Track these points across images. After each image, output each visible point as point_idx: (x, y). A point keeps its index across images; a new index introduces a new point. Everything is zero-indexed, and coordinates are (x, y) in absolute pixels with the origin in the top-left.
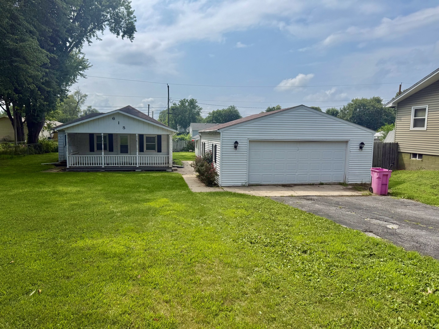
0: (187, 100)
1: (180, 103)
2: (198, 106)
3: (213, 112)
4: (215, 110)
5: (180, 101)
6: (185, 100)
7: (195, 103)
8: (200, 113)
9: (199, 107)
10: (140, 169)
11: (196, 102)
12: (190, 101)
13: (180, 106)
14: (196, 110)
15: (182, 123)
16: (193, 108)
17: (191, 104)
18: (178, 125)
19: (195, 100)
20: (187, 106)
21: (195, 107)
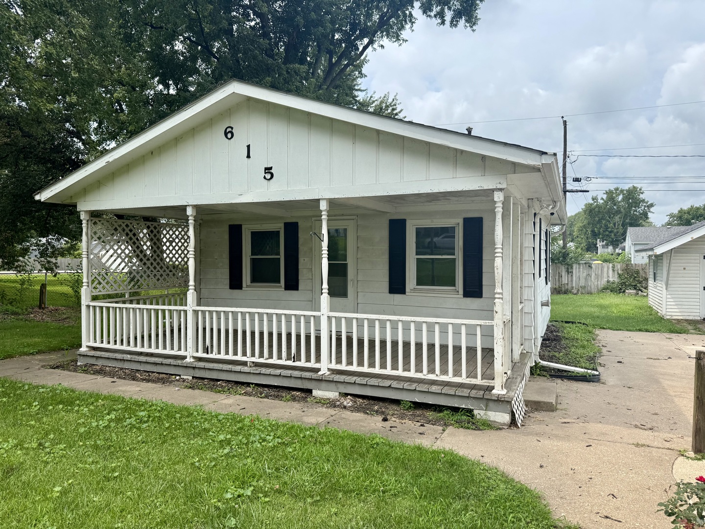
0: (622, 191)
1: (605, 197)
2: (644, 200)
3: (679, 212)
4: (686, 207)
5: (607, 192)
6: (617, 189)
7: (639, 195)
8: (650, 215)
9: (648, 202)
10: (333, 385)
11: (640, 193)
12: (628, 191)
13: (605, 202)
14: (639, 208)
15: (607, 235)
16: (634, 205)
17: (628, 197)
18: (598, 240)
19: (638, 190)
20: (620, 202)
21: (637, 202)
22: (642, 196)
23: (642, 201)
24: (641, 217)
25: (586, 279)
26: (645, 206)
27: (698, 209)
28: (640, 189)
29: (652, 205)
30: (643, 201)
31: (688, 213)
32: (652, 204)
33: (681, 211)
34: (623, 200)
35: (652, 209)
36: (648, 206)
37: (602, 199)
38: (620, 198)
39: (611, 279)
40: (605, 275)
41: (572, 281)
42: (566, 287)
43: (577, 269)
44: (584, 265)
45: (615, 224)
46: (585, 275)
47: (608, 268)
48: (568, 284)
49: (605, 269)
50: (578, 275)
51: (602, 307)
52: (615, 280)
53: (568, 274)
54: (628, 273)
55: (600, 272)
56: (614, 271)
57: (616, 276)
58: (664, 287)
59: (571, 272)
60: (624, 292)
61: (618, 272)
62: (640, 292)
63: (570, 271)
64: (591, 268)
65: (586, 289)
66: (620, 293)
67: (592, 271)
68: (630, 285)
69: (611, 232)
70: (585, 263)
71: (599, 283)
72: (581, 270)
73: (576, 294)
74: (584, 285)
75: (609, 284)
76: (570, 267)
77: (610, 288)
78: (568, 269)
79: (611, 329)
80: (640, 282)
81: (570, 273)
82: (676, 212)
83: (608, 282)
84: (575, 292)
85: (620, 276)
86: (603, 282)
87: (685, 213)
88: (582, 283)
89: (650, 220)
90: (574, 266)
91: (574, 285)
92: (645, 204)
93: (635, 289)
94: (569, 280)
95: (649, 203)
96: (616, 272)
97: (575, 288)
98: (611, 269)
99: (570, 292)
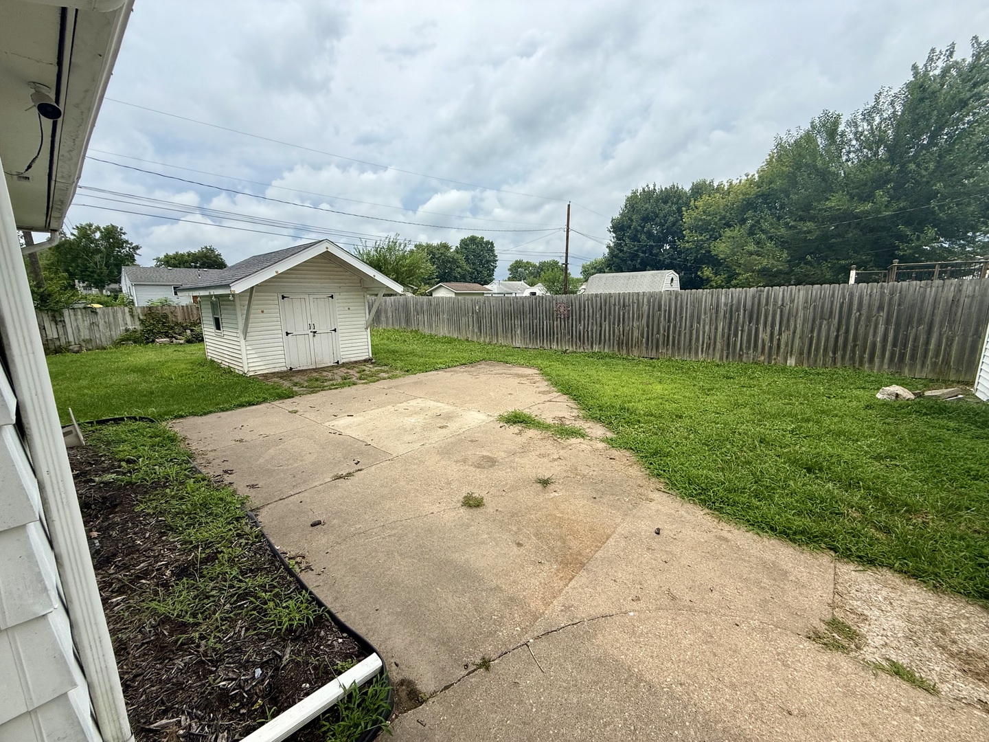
0: (98, 227)
1: (76, 232)
3: (165, 256)
4: (171, 253)
6: (90, 225)
7: (121, 235)
8: (136, 257)
11: (121, 233)
12: (107, 229)
13: (78, 238)
14: (123, 249)
15: (89, 276)
16: (116, 245)
17: (108, 236)
18: (76, 281)
19: (119, 230)
20: (98, 240)
21: (121, 244)
22: (123, 237)
23: (125, 242)
24: (127, 259)
25: (90, 329)
26: (130, 248)
27: (182, 255)
28: (121, 229)
29: (137, 248)
30: (127, 242)
31: (174, 258)
32: (137, 246)
33: (167, 256)
34: (102, 238)
35: (138, 252)
36: (133, 248)
37: (72, 234)
38: (98, 235)
39: (131, 327)
40: (121, 321)
41: (66, 333)
42: (57, 343)
43: (72, 317)
44: (84, 311)
45: (96, 264)
46: (87, 323)
47: (124, 313)
48: (58, 339)
49: (120, 315)
50: (74, 325)
51: (143, 371)
52: (137, 327)
53: (56, 324)
54: (153, 318)
55: (111, 318)
56: (132, 316)
57: (138, 323)
58: (242, 337)
59: (60, 321)
60: (153, 341)
61: (139, 318)
62: (174, 340)
63: (59, 319)
64: (96, 313)
65: (94, 344)
66: (147, 343)
67: (99, 317)
68: (159, 332)
69: (92, 272)
70: (85, 308)
71: (113, 333)
72: (80, 317)
73: (77, 352)
74: (88, 338)
75: (128, 333)
76: (57, 314)
77: (130, 338)
78: (54, 317)
79: (194, 414)
80: (172, 328)
81: (59, 323)
82: (162, 256)
83: (127, 330)
84: (76, 349)
85: (142, 322)
86: (118, 332)
87: (171, 258)
88: (85, 334)
89: (137, 262)
90: (66, 312)
91: (71, 339)
92: (129, 246)
93: (167, 336)
94: (60, 333)
95: (134, 245)
96: (137, 320)
97: (73, 343)
98: (127, 315)
99: (68, 351)
